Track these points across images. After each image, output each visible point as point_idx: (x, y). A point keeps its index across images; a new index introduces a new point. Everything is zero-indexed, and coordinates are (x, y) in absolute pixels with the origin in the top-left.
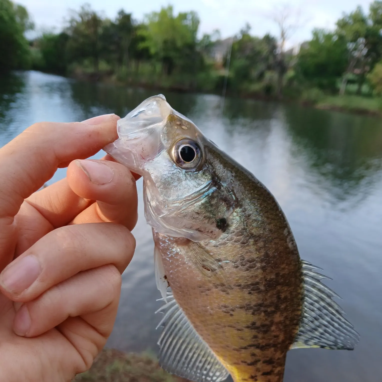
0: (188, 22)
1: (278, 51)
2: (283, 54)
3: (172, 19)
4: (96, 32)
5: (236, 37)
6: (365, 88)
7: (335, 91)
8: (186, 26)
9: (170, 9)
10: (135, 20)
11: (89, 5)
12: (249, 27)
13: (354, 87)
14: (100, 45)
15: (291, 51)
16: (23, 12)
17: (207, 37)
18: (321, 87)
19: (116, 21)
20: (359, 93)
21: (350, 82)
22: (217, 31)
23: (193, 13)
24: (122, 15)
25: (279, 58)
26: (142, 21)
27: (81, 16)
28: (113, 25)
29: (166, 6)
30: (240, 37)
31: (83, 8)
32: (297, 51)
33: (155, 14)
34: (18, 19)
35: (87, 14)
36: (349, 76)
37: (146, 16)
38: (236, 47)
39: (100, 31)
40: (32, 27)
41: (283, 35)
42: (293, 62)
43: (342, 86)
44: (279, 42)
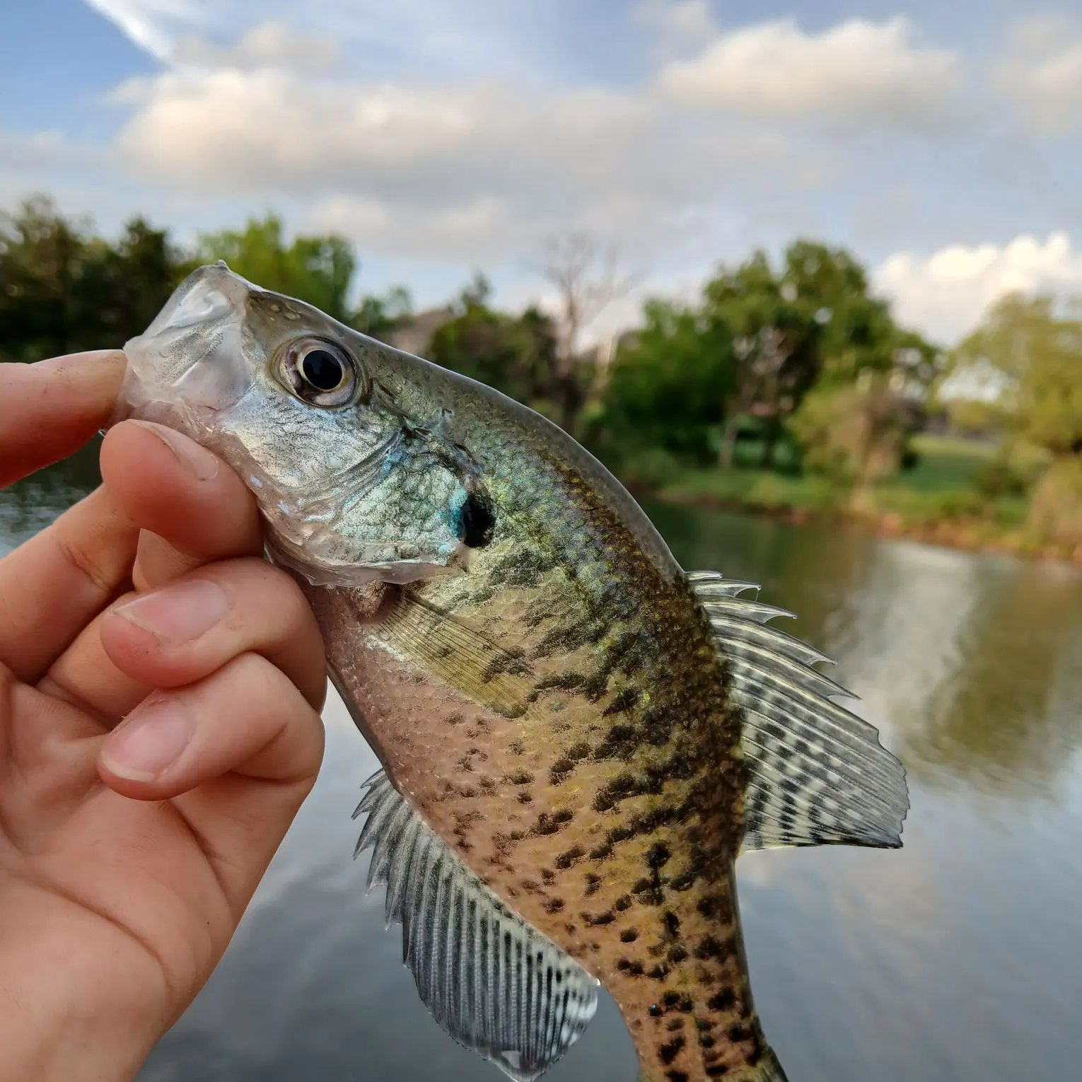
0: (325, 265)
1: (561, 353)
2: (575, 362)
3: (278, 254)
4: (63, 274)
5: (450, 310)
6: (781, 453)
7: (706, 458)
8: (317, 274)
9: (274, 227)
10: (177, 250)
11: (47, 203)
12: (483, 287)
13: (754, 450)
14: (73, 308)
15: (594, 353)
17: (373, 306)
18: (673, 446)
19: (121, 250)
20: (767, 464)
21: (744, 435)
22: (401, 293)
23: (335, 242)
24: (140, 234)
25: (563, 370)
26: (194, 253)
27: (22, 228)
28: (112, 257)
29: (261, 217)
30: (461, 310)
31: (28, 208)
32: (607, 355)
33: (231, 238)
35: (40, 224)
36: (741, 420)
37: (208, 241)
38: (452, 335)
39: (76, 270)
41: (572, 312)
42: (602, 382)
43: (723, 444)
44: (562, 331)
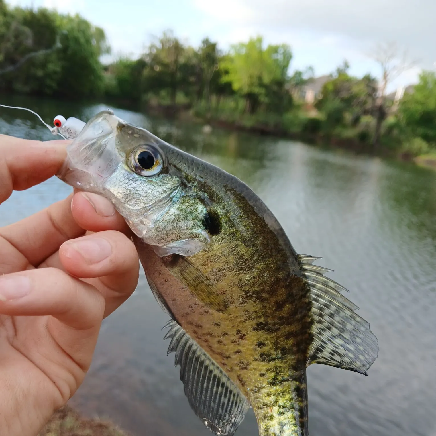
0: (280, 57)
1: (379, 94)
2: (384, 98)
3: (261, 52)
4: (176, 61)
5: (331, 75)
8: (276, 61)
9: (260, 40)
10: (220, 51)
11: (172, 31)
12: (347, 66)
14: (179, 75)
15: (394, 94)
16: (101, 34)
17: (298, 74)
19: (199, 51)
22: (311, 68)
23: (284, 47)
24: (207, 44)
25: (379, 102)
26: (227, 52)
27: (162, 42)
28: (196, 54)
29: (255, 37)
30: (335, 75)
31: (165, 34)
32: (400, 95)
33: (242, 45)
34: (94, 42)
35: (169, 41)
37: (233, 47)
38: (331, 87)
39: (182, 60)
40: (108, 51)
41: (385, 76)
42: (395, 108)
44: (380, 84)
